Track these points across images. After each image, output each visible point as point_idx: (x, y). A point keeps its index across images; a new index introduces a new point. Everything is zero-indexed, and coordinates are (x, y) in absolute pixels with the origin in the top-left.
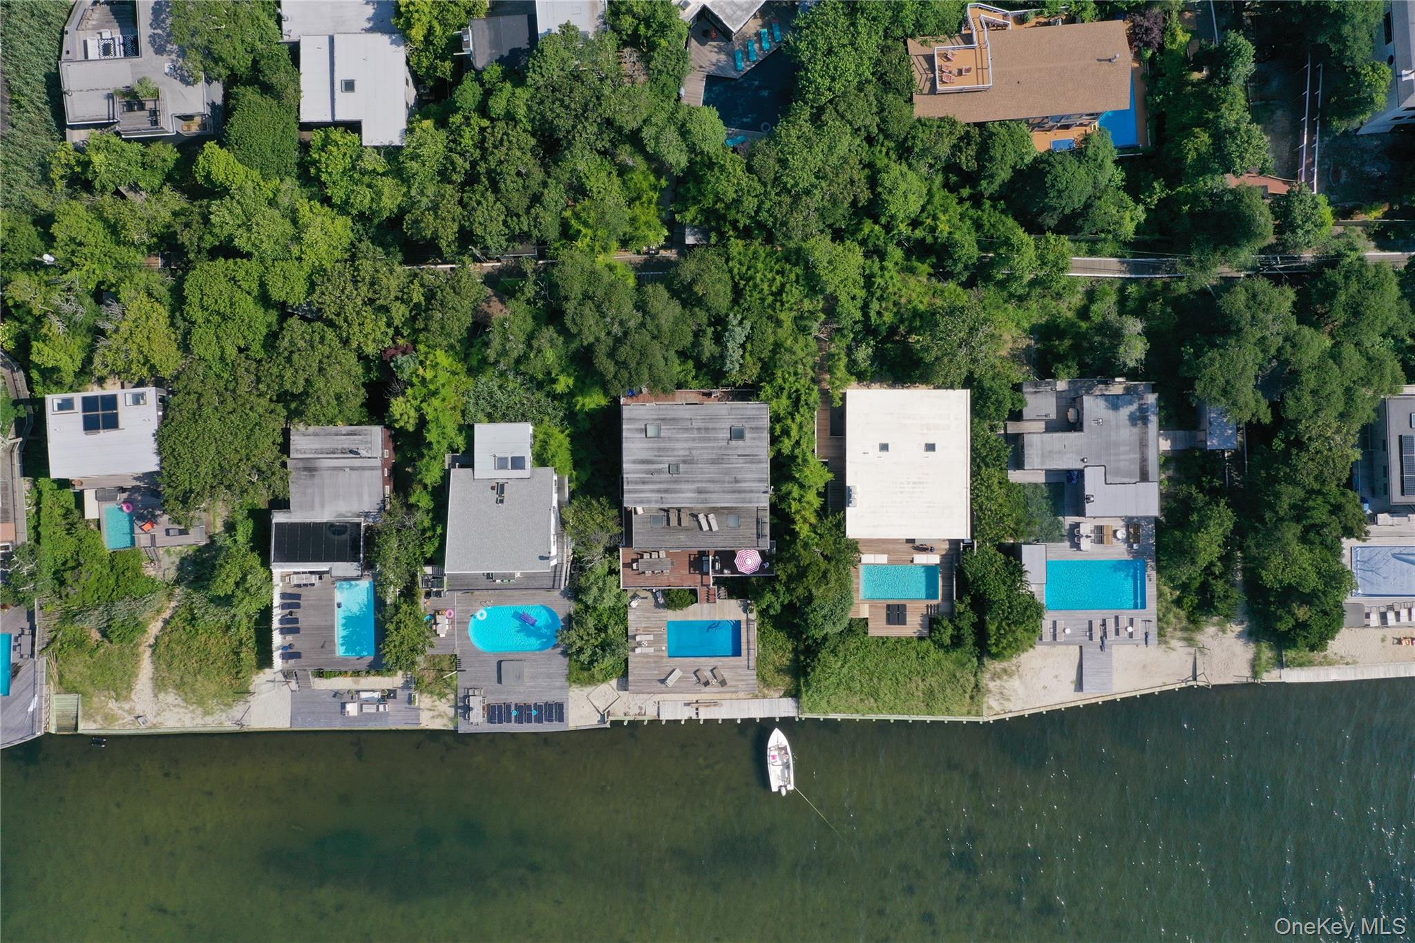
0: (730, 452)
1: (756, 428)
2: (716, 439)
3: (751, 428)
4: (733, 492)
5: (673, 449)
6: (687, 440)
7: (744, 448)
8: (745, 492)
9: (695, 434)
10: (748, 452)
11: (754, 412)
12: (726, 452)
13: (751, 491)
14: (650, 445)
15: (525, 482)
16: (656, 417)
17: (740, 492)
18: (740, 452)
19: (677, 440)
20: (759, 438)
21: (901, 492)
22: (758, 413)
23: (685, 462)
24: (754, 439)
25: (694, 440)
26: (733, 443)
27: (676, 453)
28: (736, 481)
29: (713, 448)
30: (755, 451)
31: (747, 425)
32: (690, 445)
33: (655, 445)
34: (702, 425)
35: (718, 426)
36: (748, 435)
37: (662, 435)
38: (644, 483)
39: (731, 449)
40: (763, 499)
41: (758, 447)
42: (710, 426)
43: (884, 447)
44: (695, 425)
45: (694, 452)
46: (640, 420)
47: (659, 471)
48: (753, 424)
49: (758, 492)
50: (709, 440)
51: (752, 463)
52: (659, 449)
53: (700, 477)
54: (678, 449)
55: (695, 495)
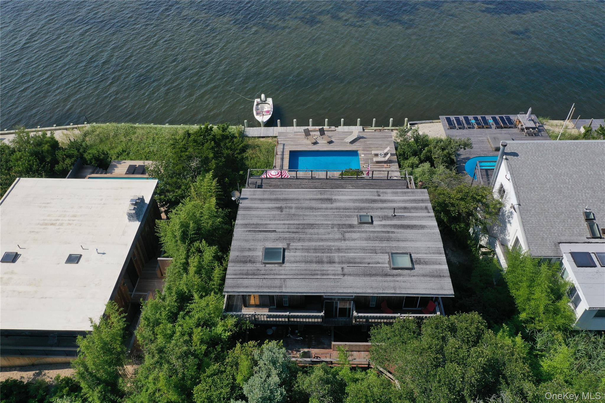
0: (287, 235)
1: (245, 262)
2: (303, 249)
3: (252, 261)
4: (285, 200)
5: (368, 239)
6: (348, 249)
7: (266, 240)
8: (271, 200)
9: (336, 256)
10: (261, 236)
11: (246, 282)
12: (293, 235)
13: (261, 200)
14: (402, 244)
15: (563, 239)
16: (398, 279)
17: (277, 200)
18: (272, 235)
19: (364, 250)
20: (242, 250)
21: (75, 216)
22: (240, 281)
23: (351, 226)
24: (250, 250)
25: (339, 250)
26: (281, 245)
27: (364, 235)
28: (281, 209)
29: (310, 240)
30: (250, 236)
31: (259, 266)
32: (343, 244)
33: (394, 244)
34: (327, 267)
35: (303, 266)
36: (259, 254)
37: (386, 257)
38: (405, 208)
39: (285, 239)
40: (248, 193)
41: (246, 241)
42: (314, 266)
43: (73, 259)
44: (337, 268)
45: (338, 236)
46: (424, 276)
47: (386, 218)
48: (249, 267)
49: (252, 199)
50: (316, 250)
51: (257, 224)
52: (388, 240)
53: (329, 212)
54: (361, 239)
55: (334, 197)
